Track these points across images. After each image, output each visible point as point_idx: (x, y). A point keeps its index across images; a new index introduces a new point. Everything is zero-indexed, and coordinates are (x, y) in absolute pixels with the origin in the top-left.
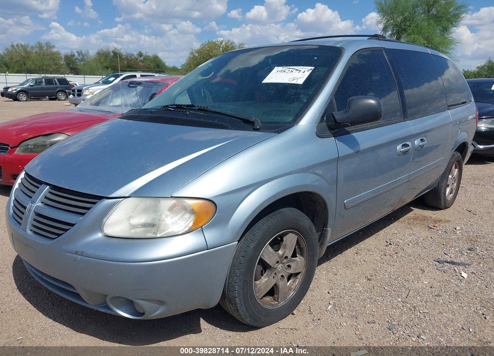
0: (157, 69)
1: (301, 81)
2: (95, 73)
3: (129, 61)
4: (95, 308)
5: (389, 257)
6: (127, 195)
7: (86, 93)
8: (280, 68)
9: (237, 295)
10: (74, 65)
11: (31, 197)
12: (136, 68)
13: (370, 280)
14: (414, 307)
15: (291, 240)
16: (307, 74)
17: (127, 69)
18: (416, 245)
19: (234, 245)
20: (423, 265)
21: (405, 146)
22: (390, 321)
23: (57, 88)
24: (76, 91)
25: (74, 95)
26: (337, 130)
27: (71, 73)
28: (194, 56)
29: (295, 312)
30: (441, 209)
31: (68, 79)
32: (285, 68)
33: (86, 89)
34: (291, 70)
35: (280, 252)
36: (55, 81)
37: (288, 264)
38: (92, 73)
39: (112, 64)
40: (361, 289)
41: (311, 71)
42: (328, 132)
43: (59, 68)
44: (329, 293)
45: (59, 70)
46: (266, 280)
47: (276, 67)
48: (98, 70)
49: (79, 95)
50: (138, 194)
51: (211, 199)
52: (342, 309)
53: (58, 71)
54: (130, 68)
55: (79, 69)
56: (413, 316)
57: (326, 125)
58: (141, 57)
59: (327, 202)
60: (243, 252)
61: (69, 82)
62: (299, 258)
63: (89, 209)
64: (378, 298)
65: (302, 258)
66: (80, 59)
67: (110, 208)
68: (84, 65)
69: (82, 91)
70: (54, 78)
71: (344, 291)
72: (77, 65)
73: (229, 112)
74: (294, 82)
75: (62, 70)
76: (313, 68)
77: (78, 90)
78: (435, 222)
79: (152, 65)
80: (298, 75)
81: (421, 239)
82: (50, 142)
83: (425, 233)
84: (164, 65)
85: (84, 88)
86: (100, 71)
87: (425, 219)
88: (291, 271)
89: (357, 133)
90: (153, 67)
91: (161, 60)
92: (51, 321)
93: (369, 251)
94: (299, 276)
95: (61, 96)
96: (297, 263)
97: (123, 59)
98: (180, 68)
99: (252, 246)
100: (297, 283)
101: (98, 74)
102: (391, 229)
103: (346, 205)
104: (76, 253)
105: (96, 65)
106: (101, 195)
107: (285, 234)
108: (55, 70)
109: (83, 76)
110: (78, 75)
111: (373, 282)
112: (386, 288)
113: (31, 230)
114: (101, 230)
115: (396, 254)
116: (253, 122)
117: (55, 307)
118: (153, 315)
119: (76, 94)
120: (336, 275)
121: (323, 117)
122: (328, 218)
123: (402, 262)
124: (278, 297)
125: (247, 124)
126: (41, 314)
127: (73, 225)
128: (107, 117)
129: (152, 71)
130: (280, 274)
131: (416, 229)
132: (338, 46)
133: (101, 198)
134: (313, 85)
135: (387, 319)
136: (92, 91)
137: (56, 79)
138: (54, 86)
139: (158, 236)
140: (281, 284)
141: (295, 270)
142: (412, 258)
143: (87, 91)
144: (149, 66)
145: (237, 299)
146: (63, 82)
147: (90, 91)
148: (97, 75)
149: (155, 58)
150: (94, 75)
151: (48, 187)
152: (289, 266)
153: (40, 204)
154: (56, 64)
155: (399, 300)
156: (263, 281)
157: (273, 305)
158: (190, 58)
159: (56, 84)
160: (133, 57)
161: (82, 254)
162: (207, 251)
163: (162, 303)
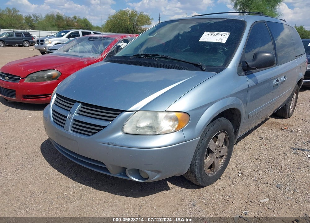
0: (86, 28)
1: (224, 41)
2: (46, 29)
3: (67, 21)
4: (116, 176)
5: (264, 146)
6: (138, 110)
7: (46, 42)
8: (208, 33)
9: (196, 168)
10: (32, 24)
11: (69, 111)
12: (73, 26)
13: (257, 159)
14: (287, 175)
15: (222, 136)
16: (227, 37)
17: (67, 27)
18: (277, 139)
19: (198, 139)
20: (285, 151)
21: (277, 81)
22: (276, 183)
23: (24, 38)
24: (40, 41)
25: (38, 43)
26: (247, 71)
27: (29, 29)
28: (111, 19)
29: (221, 178)
30: (286, 118)
31: (31, 33)
32: (211, 33)
33: (46, 40)
34: (216, 34)
35: (217, 143)
36: (22, 34)
37: (219, 151)
38: (44, 28)
39: (57, 23)
40: (254, 164)
41: (229, 35)
42: (243, 72)
43: (22, 25)
44: (236, 167)
45: (22, 26)
46: (210, 159)
47: (205, 32)
48: (48, 27)
49: (42, 44)
50: (144, 109)
51: (187, 112)
52: (246, 176)
53: (22, 28)
54: (69, 26)
55: (35, 27)
56: (288, 180)
57: (242, 68)
58: (75, 19)
59: (242, 114)
60: (201, 143)
61: (31, 35)
62: (224, 147)
63: (115, 117)
64: (265, 170)
65: (226, 147)
66: (35, 19)
67: (128, 117)
68: (38, 24)
69: (44, 41)
70: (21, 32)
71: (245, 166)
72: (33, 23)
73: (182, 59)
74: (220, 41)
75: (24, 27)
76: (230, 33)
77: (41, 40)
78: (285, 126)
79: (83, 25)
80: (222, 37)
81: (279, 136)
82: (47, 75)
83: (280, 133)
84: (91, 25)
85: (45, 39)
86: (49, 28)
87: (278, 124)
88: (221, 154)
89: (256, 73)
90: (84, 26)
91: (89, 22)
92: (79, 184)
93: (251, 142)
94: (224, 157)
95: (26, 44)
96: (224, 150)
97: (64, 20)
98: (101, 27)
99: (205, 140)
100: (222, 161)
101: (48, 29)
102: (260, 130)
103: (249, 116)
104: (108, 144)
105: (47, 24)
106: (122, 110)
107: (220, 133)
108: (20, 26)
109: (38, 31)
110: (34, 30)
111: (259, 161)
112: (268, 164)
113: (71, 130)
114: (122, 130)
115: (267, 145)
116: (200, 66)
117: (78, 176)
118: (153, 179)
119: (40, 43)
120: (237, 156)
121: (240, 63)
122: (240, 123)
123: (272, 149)
124: (214, 169)
125: (198, 67)
126: (71, 180)
127: (104, 127)
128: (79, 59)
129: (83, 29)
130: (216, 157)
131: (275, 130)
132: (242, 20)
133: (122, 111)
134: (232, 44)
135: (274, 182)
136: (50, 41)
137: (22, 33)
138: (22, 37)
139: (157, 133)
140: (216, 162)
141: (223, 153)
142: (277, 146)
143: (47, 41)
144: (81, 25)
145: (196, 170)
146: (27, 34)
147: (49, 41)
148: (47, 31)
149: (85, 20)
150: (46, 30)
151: (81, 104)
152: (220, 152)
153: (76, 115)
154: (20, 23)
155: (278, 171)
156: (208, 160)
157: (211, 174)
158: (109, 21)
159: (23, 36)
160: (70, 19)
161: (112, 144)
162: (185, 142)
163: (158, 172)
